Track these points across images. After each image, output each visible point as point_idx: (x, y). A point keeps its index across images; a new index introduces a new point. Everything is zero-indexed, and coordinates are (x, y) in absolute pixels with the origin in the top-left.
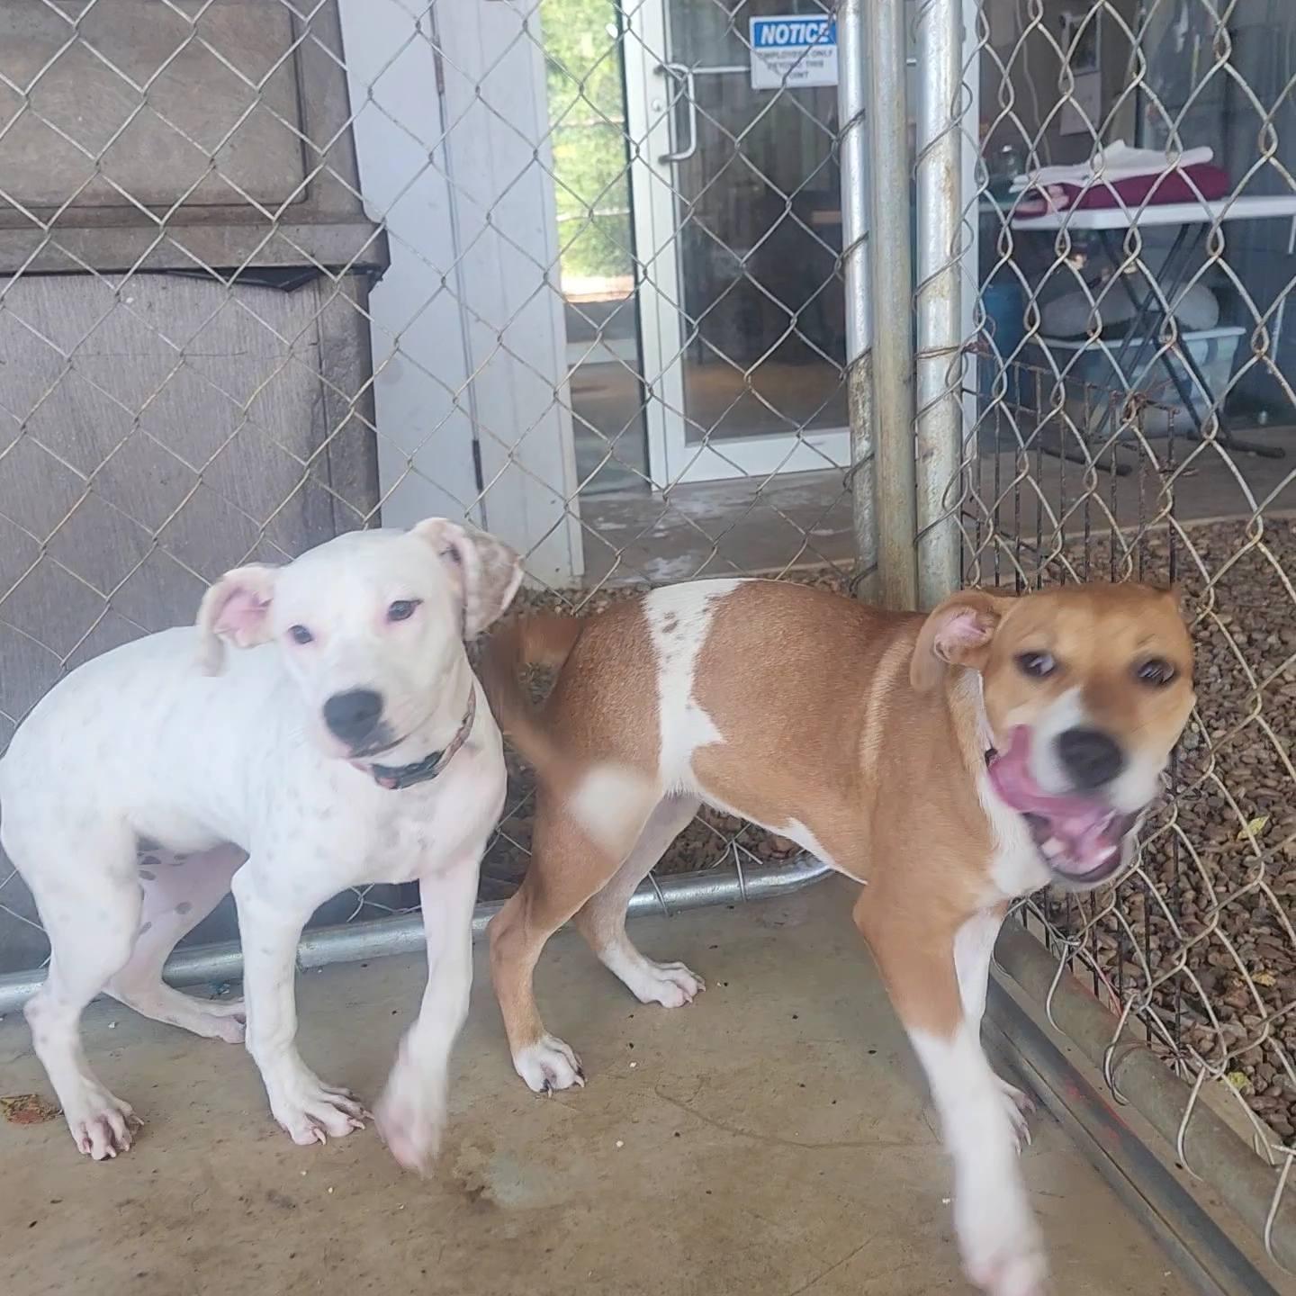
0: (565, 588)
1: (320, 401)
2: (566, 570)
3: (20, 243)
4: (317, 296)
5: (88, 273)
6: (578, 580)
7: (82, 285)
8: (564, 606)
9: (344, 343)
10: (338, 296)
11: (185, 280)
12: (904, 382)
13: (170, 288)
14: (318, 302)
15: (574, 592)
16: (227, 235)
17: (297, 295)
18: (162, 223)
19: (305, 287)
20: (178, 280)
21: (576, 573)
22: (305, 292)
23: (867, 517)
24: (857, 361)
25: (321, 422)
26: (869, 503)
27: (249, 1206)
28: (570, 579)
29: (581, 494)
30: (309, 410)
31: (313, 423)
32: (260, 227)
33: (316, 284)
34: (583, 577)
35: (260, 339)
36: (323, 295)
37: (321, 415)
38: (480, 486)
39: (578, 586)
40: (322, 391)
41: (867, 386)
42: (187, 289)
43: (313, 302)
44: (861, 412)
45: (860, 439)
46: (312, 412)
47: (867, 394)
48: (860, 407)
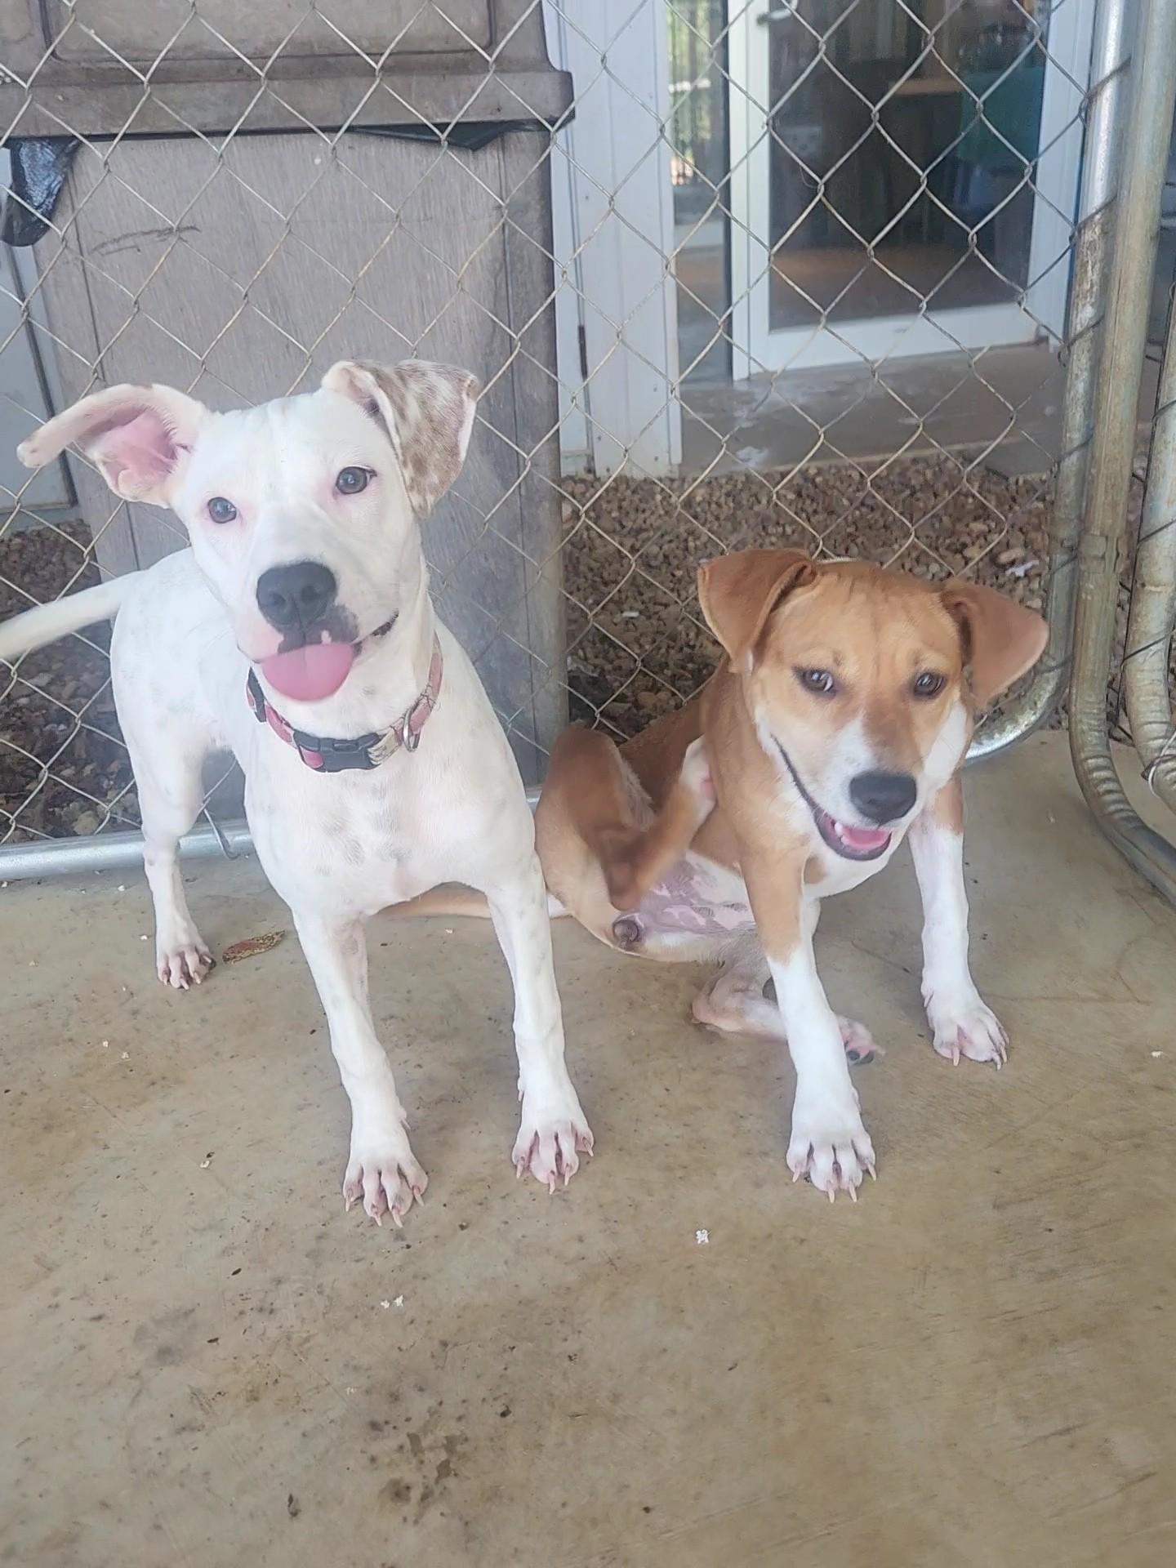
0: (663, 476)
1: (503, 270)
2: (664, 458)
3: (213, 99)
4: (501, 156)
5: (310, 131)
6: (676, 469)
7: (271, 145)
8: (663, 493)
9: (527, 206)
10: (520, 153)
11: (372, 139)
12: (1151, 238)
13: (357, 149)
14: (502, 164)
15: (672, 480)
16: (414, 84)
17: (480, 154)
18: (377, 67)
19: (489, 144)
20: (364, 139)
21: (673, 461)
22: (488, 151)
23: (1081, 391)
24: (1092, 216)
25: (503, 293)
26: (1085, 375)
27: (499, 1025)
28: (669, 467)
29: (682, 383)
30: (493, 281)
31: (496, 295)
32: (447, 77)
33: (499, 142)
34: (680, 466)
35: (444, 202)
36: (507, 154)
37: (504, 285)
38: (584, 373)
39: (676, 475)
40: (505, 260)
41: (1100, 245)
42: (373, 149)
43: (497, 161)
44: (1090, 273)
45: (1084, 305)
46: (496, 283)
47: (1099, 254)
48: (1090, 268)
